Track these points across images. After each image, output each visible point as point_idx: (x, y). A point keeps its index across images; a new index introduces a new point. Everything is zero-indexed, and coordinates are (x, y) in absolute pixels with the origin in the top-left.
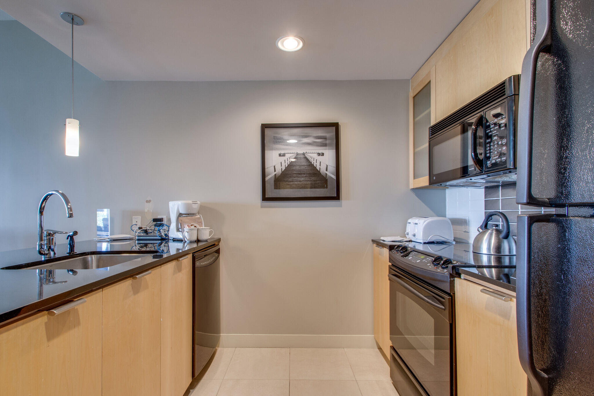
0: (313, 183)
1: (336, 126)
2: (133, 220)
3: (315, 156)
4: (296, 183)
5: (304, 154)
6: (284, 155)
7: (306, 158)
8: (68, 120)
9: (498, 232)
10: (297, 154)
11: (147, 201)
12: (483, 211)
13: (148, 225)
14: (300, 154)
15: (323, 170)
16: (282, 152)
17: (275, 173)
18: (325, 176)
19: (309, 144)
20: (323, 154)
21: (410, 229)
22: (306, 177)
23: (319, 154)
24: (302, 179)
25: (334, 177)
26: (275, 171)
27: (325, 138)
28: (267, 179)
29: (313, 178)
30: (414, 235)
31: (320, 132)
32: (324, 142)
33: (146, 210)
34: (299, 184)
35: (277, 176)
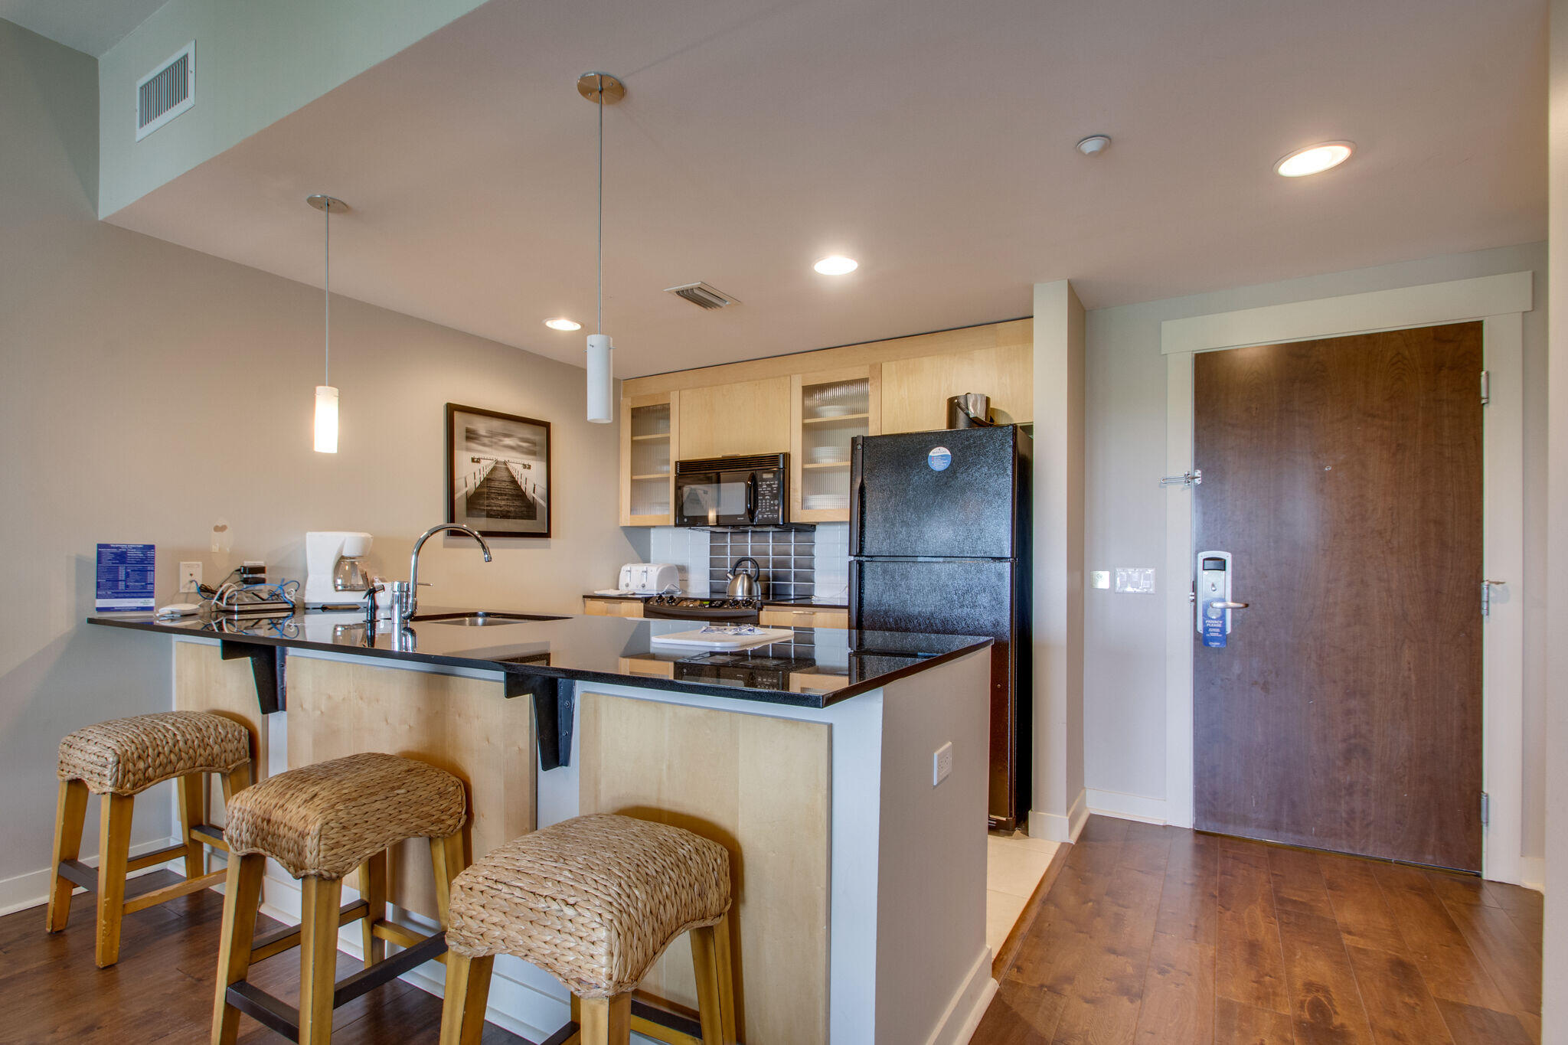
0: (517, 510)
1: (547, 426)
2: (182, 568)
3: (520, 467)
4: (495, 508)
5: (505, 463)
6: (478, 461)
7: (507, 469)
8: (319, 389)
9: (749, 576)
10: (497, 462)
11: (217, 526)
12: (709, 556)
13: (221, 577)
14: (501, 462)
15: (529, 492)
16: (477, 456)
17: (467, 489)
18: (531, 500)
19: (512, 448)
20: (529, 467)
21: (624, 578)
22: (507, 499)
23: (525, 466)
24: (503, 503)
25: (544, 504)
26: (466, 486)
27: (534, 443)
28: (457, 496)
29: (517, 503)
30: (644, 586)
31: (526, 432)
32: (532, 448)
33: (215, 548)
34: (498, 510)
35: (470, 494)
